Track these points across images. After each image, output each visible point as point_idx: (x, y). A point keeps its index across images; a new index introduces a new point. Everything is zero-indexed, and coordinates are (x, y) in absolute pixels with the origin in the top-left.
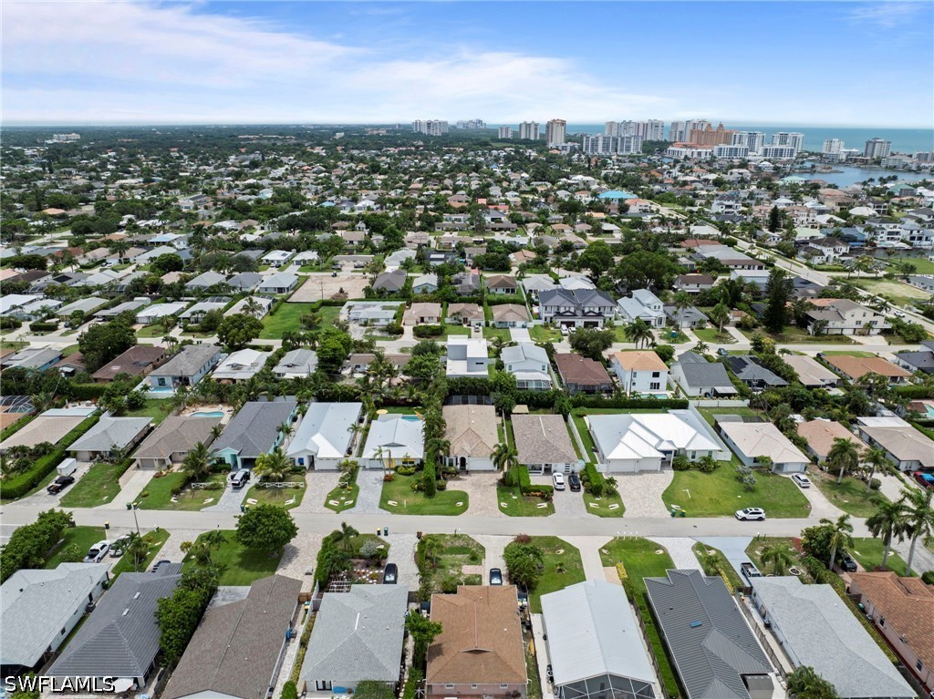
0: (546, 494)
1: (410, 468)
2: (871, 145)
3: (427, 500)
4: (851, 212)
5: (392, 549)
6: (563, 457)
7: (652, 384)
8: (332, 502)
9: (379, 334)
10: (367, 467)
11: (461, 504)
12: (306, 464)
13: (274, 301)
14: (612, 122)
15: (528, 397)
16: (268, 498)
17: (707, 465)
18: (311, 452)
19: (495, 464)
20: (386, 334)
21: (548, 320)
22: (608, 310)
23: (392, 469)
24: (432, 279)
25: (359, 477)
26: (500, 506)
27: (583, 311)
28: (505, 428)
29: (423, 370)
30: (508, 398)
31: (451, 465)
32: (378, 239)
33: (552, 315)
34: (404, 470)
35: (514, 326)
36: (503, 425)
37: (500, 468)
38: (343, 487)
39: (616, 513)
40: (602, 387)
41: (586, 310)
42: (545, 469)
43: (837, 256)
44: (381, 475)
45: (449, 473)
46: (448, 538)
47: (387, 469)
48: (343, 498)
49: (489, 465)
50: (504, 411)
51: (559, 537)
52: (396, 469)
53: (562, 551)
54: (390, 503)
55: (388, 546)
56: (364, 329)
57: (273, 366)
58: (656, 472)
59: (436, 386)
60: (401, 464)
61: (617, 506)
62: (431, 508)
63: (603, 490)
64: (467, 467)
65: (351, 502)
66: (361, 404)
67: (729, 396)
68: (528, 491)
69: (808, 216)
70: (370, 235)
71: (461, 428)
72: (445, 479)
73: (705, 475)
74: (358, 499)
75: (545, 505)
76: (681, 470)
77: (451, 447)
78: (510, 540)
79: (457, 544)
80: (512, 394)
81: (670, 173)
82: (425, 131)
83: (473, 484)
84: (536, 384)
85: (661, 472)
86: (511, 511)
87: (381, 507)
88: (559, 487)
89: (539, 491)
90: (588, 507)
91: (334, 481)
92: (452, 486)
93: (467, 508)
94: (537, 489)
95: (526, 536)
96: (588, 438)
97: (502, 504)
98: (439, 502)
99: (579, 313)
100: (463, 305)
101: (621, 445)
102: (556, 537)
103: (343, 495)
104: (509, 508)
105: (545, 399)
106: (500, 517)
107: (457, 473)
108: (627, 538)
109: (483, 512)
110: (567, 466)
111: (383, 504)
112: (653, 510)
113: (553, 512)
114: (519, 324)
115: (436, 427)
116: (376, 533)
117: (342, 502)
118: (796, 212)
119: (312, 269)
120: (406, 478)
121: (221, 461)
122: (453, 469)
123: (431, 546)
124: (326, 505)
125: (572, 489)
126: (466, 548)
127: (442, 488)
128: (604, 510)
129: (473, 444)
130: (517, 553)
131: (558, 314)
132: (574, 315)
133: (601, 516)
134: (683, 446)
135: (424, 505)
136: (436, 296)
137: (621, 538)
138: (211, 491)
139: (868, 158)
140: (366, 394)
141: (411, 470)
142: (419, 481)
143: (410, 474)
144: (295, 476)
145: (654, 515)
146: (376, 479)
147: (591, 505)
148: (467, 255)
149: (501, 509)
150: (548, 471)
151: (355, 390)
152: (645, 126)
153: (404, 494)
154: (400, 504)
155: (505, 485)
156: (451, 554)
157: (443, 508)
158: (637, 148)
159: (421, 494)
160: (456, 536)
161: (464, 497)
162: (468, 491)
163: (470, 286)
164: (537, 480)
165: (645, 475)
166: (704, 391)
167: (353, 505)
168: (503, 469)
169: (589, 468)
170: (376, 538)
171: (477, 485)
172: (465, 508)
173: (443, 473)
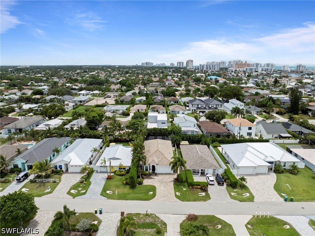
0: (204, 187)
1: (122, 172)
2: (299, 67)
3: (131, 191)
4: (303, 81)
5: (102, 224)
6: (211, 166)
7: (248, 133)
8: (72, 191)
9: (119, 116)
10: (99, 171)
11: (152, 193)
12: (64, 169)
13: (76, 104)
14: (208, 62)
15: (188, 138)
16: (36, 188)
17: (294, 170)
18: (67, 162)
19: (172, 168)
20: (122, 116)
21: (194, 111)
22: (220, 106)
23: (112, 172)
24: (144, 98)
25: (93, 176)
26: (175, 194)
27: (209, 107)
28: (177, 152)
29: (135, 126)
30: (178, 138)
31: (147, 170)
32: (124, 88)
33: (195, 108)
34: (119, 173)
35: (178, 113)
36: (175, 151)
37: (175, 172)
38: (82, 182)
39: (249, 199)
40: (224, 134)
41: (210, 106)
42: (201, 173)
43: (306, 92)
44: (106, 175)
45: (145, 175)
46: (142, 216)
47: (109, 173)
48: (80, 189)
49: (169, 170)
50: (176, 144)
51: (215, 215)
52: (115, 172)
53: (220, 226)
54: (108, 192)
55: (100, 222)
56: (113, 114)
57: (65, 125)
58: (265, 174)
59: (141, 131)
60: (118, 169)
61: (248, 195)
62: (133, 195)
63: (238, 185)
64: (156, 171)
65: (84, 191)
66: (102, 140)
67: (289, 138)
68: (192, 185)
69: (287, 82)
70: (122, 87)
71: (153, 150)
72: (143, 178)
73: (294, 176)
74: (89, 189)
75: (204, 194)
76: (279, 173)
77: (147, 159)
78: (184, 218)
79: (148, 221)
80: (180, 136)
81: (231, 74)
82: (145, 65)
83: (159, 181)
84: (191, 132)
85: (268, 174)
86: (183, 198)
87: (102, 195)
88: (211, 183)
89: (199, 185)
90: (230, 195)
91: (78, 178)
92: (147, 182)
93: (155, 196)
94: (198, 184)
95: (194, 215)
96: (222, 157)
97: (177, 193)
98: (138, 192)
99: (207, 107)
100: (156, 105)
101: (244, 159)
102: (214, 216)
103: (80, 187)
104: (181, 195)
105: (197, 138)
106: (176, 202)
107: (150, 175)
108: (262, 216)
109: (165, 198)
110: (214, 171)
111: (104, 193)
112: (271, 197)
113: (210, 198)
114: (181, 112)
115: (139, 149)
116: (94, 212)
117: (79, 191)
118: (282, 81)
119: (96, 96)
120: (120, 177)
121: (16, 166)
122: (147, 172)
123: (128, 224)
124: (69, 193)
125: (219, 184)
126: (154, 224)
127: (141, 183)
128: (240, 197)
129: (159, 158)
130: (190, 230)
131: (198, 108)
132: (205, 108)
133: (240, 201)
134: (279, 160)
135: (129, 194)
136: (145, 103)
137: (258, 216)
138: (4, 184)
139: (298, 71)
140: (105, 136)
141: (124, 173)
142: (127, 179)
143: (122, 175)
144: (56, 176)
145: (273, 200)
146: (102, 178)
147: (232, 194)
148: (159, 92)
149: (176, 196)
150: (203, 174)
151: (101, 134)
152: (220, 63)
153: (117, 187)
154: (114, 193)
155: (178, 182)
156: (143, 228)
157: (140, 195)
158: (217, 69)
159: (128, 187)
160: (147, 215)
161: (153, 189)
162: (156, 185)
163: (159, 100)
164: (197, 179)
165: (260, 176)
166: (274, 136)
167: (85, 193)
168: (177, 172)
169: (227, 172)
170: (93, 215)
171: (161, 182)
172: (154, 196)
173: (142, 174)
